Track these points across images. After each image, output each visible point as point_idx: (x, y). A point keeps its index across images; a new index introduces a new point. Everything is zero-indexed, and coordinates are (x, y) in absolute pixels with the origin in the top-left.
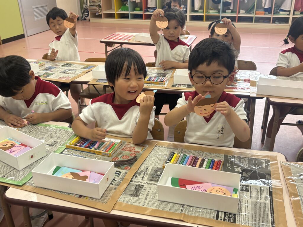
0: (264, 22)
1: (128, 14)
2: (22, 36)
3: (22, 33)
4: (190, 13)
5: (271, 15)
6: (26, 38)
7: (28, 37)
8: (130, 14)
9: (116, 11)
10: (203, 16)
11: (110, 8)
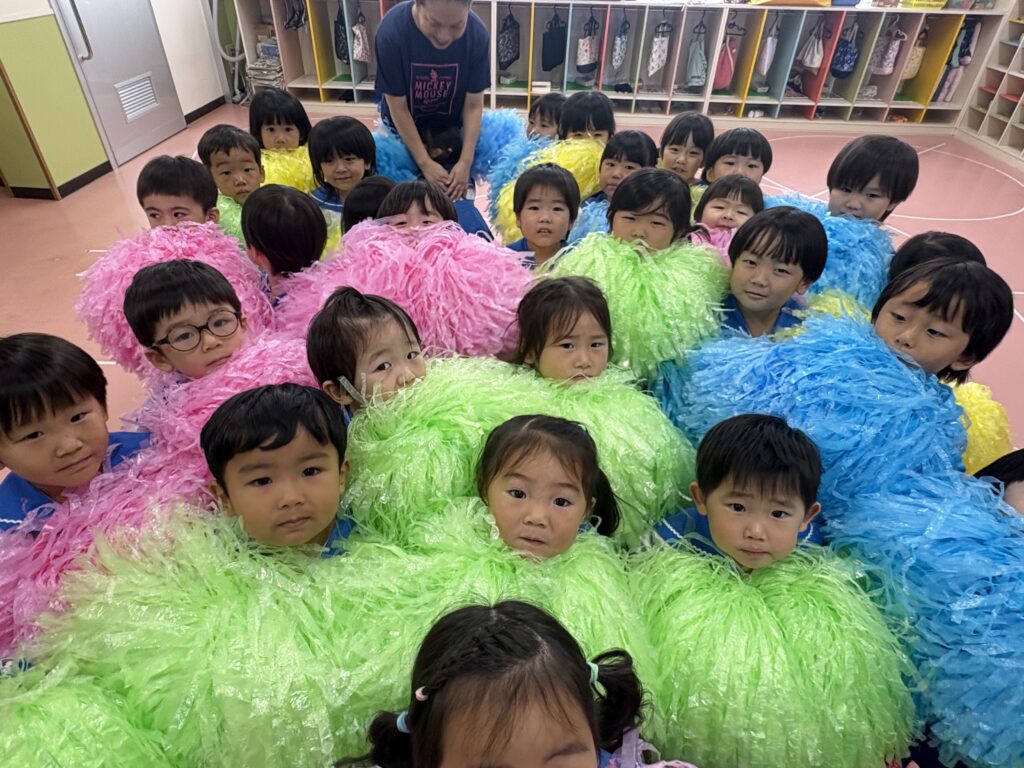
0: (650, 112)
1: (352, 90)
2: (105, 169)
3: (104, 160)
4: (497, 91)
5: (668, 95)
6: (116, 170)
7: (122, 168)
8: (357, 91)
9: (322, 83)
10: (526, 97)
11: (300, 73)
